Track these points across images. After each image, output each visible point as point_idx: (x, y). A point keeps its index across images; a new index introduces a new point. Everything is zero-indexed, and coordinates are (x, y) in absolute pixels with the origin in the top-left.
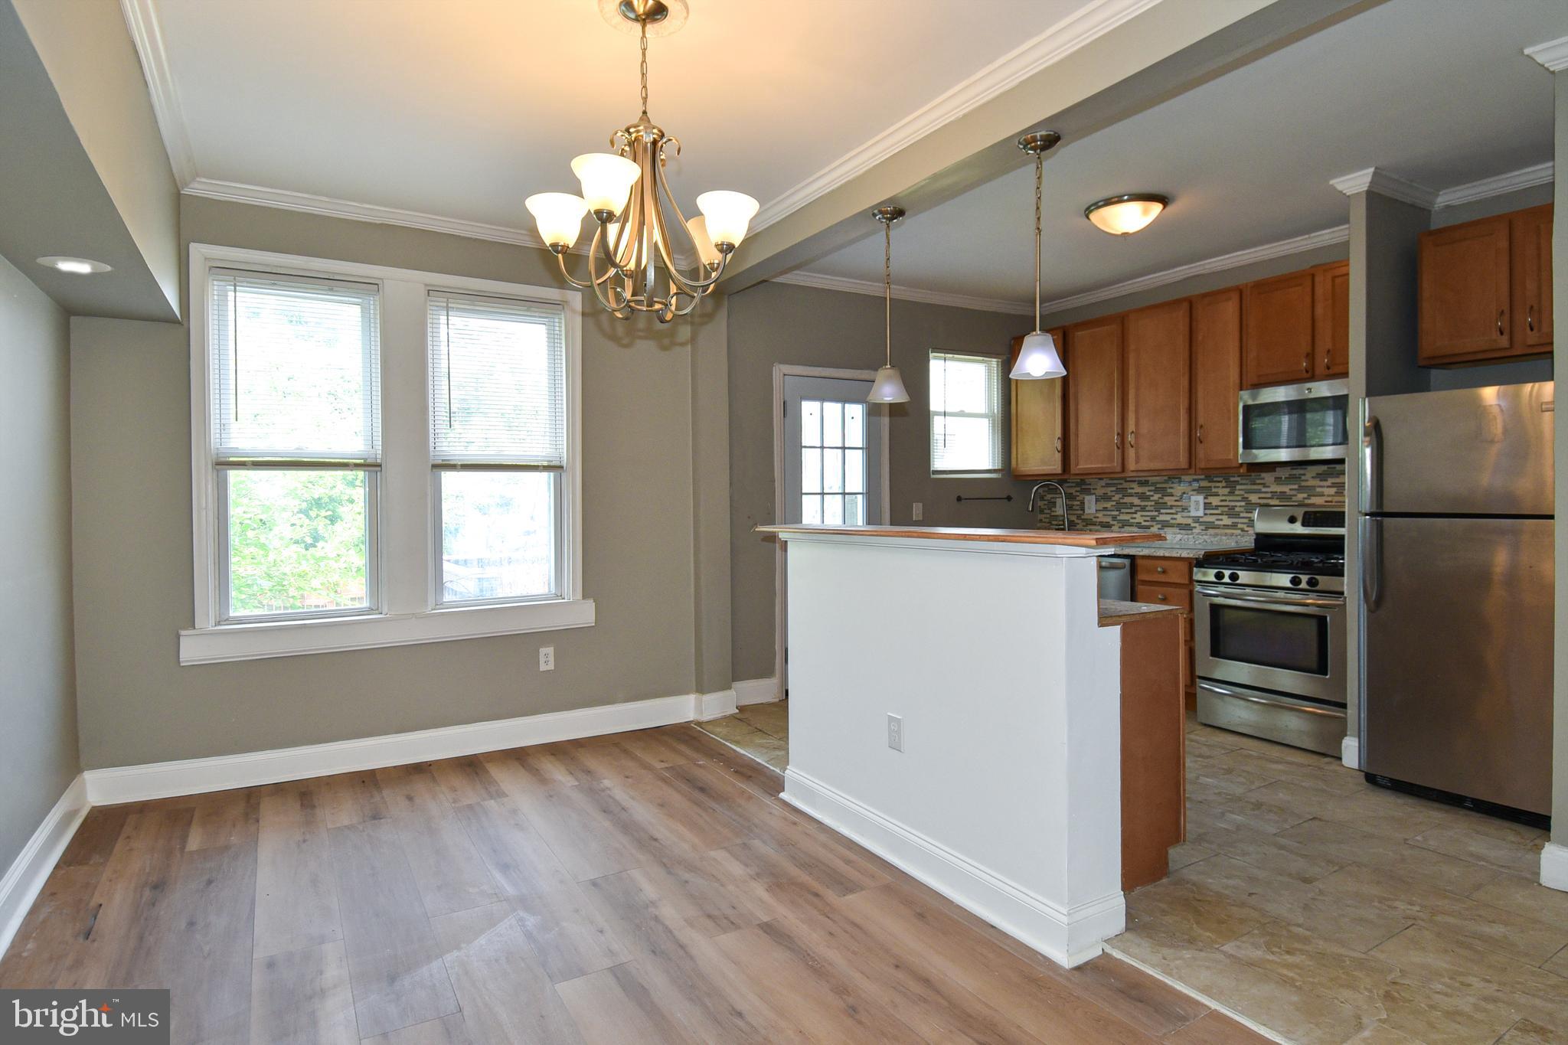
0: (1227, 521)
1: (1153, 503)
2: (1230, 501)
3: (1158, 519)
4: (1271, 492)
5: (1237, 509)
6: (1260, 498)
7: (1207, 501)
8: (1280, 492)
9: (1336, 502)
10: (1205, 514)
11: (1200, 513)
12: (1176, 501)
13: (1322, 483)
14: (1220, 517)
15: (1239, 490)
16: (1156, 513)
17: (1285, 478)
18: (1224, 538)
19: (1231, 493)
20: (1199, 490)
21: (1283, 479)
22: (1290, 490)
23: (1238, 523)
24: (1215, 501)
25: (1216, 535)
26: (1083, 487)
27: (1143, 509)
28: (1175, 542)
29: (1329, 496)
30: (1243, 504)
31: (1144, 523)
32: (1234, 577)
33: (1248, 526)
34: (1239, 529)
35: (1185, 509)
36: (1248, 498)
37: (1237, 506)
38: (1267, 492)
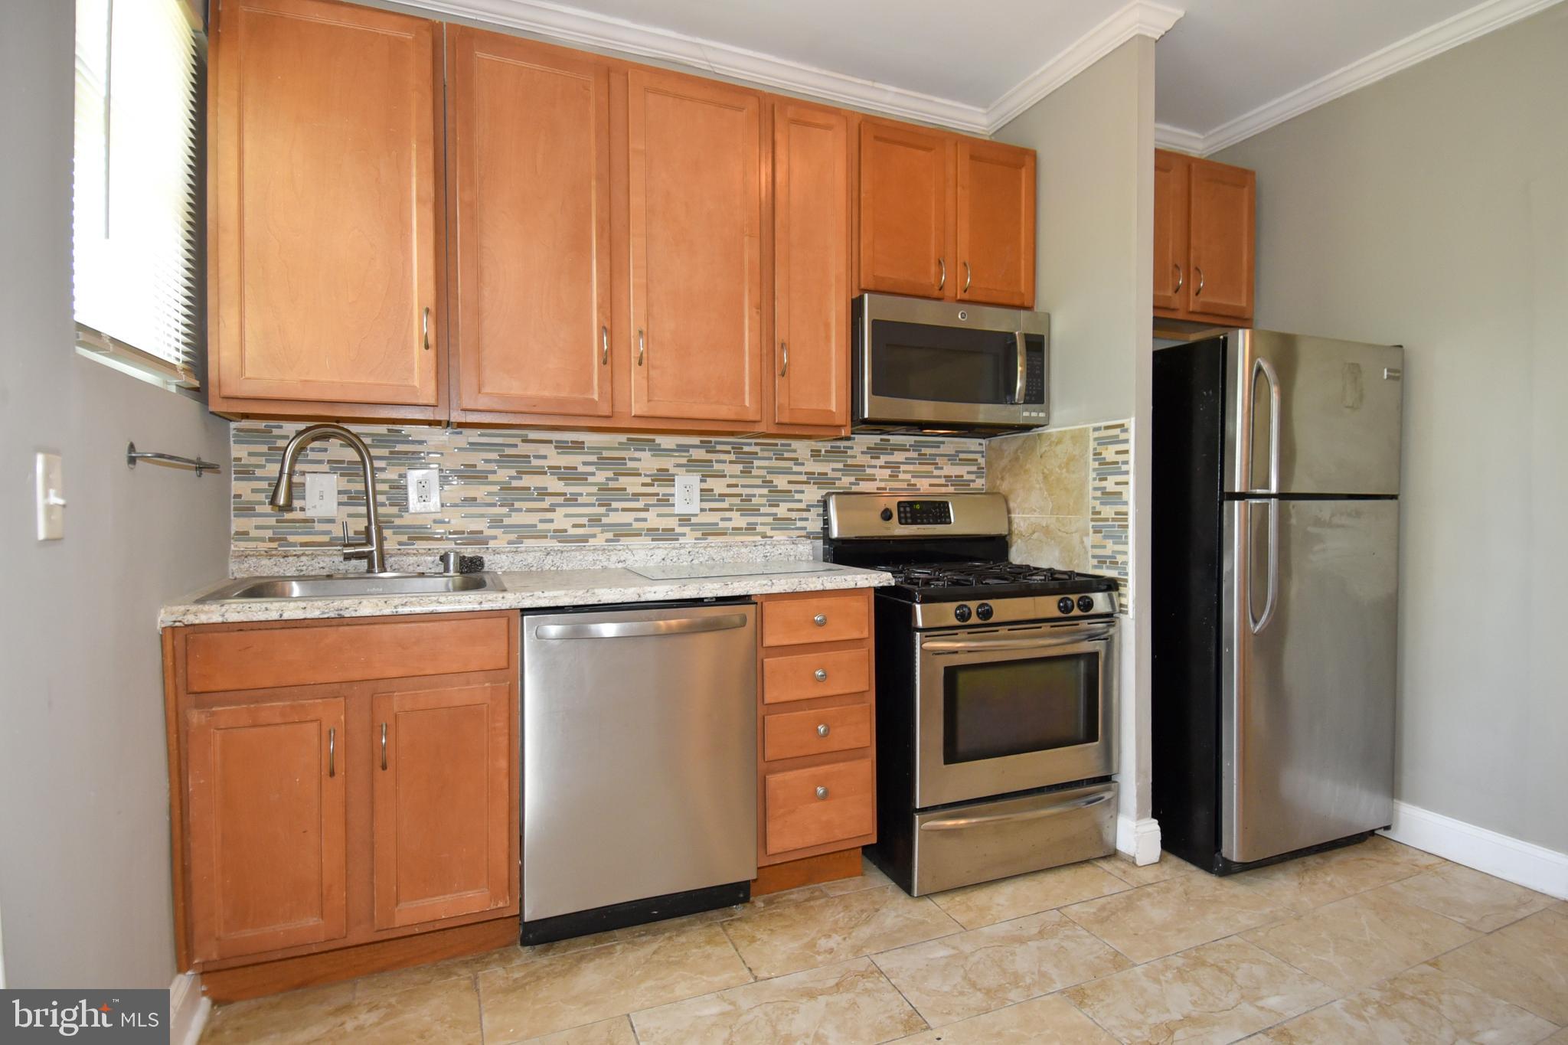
0: (739, 521)
1: (594, 489)
2: (742, 486)
3: (605, 520)
4: (806, 473)
5: (755, 501)
6: (790, 482)
7: (705, 486)
8: (819, 474)
9: (889, 489)
10: (702, 510)
11: (694, 507)
12: (644, 485)
13: (874, 462)
14: (727, 514)
15: (758, 468)
16: (603, 510)
17: (826, 451)
18: (743, 550)
19: (746, 472)
20: (692, 465)
21: (823, 452)
22: (833, 470)
23: (756, 524)
24: (718, 486)
25: (728, 547)
26: (399, 448)
27: (572, 500)
28: (651, 564)
29: (881, 480)
30: (765, 491)
31: (572, 531)
32: (986, 614)
33: (772, 529)
34: (758, 534)
35: (665, 501)
36: (772, 482)
37: (754, 496)
38: (800, 473)
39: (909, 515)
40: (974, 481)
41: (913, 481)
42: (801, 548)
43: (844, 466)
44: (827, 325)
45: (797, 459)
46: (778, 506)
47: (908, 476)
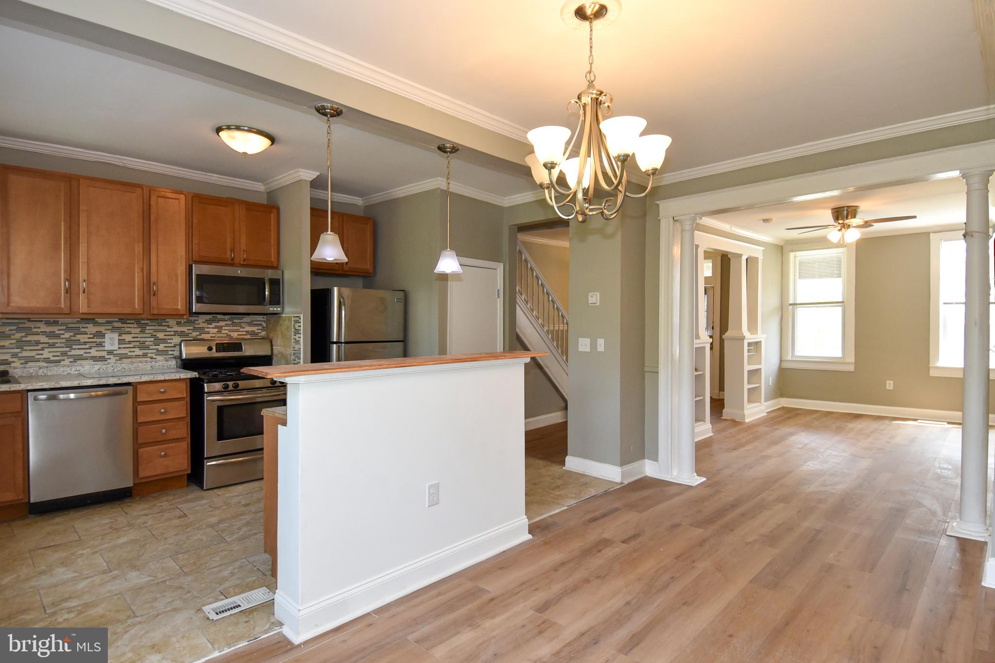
0: (138, 352)
1: (64, 341)
2: (140, 338)
3: (69, 353)
4: (174, 331)
5: (146, 343)
6: (165, 335)
7: (121, 338)
8: (180, 331)
9: (217, 337)
10: (119, 348)
11: (116, 347)
12: (89, 338)
13: (209, 326)
14: (133, 350)
15: (148, 330)
16: (68, 349)
17: (185, 322)
18: (140, 364)
19: (142, 332)
20: (114, 329)
21: (183, 322)
22: (188, 330)
23: (148, 353)
24: (128, 338)
25: (132, 363)
27: (52, 345)
28: (92, 371)
29: (213, 333)
30: (152, 339)
31: (52, 358)
33: (156, 355)
34: (149, 357)
35: (100, 345)
36: (156, 335)
37: (147, 341)
38: (171, 331)
39: (221, 348)
40: (260, 333)
41: (229, 333)
42: (170, 363)
43: (194, 328)
44: (177, 276)
45: (169, 326)
46: (159, 345)
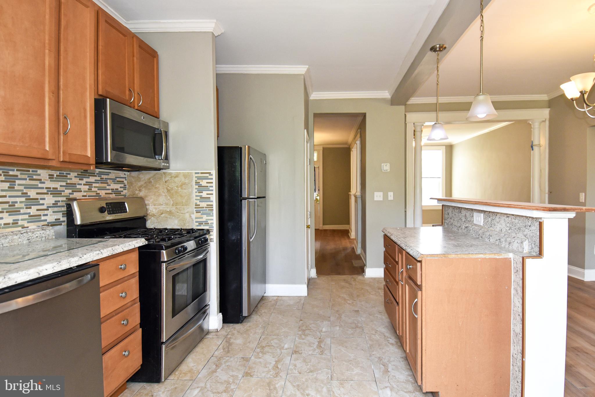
0: (8, 219)
2: (9, 197)
4: (46, 188)
5: (17, 206)
6: (37, 194)
8: (53, 188)
9: (89, 196)
13: (80, 182)
15: (19, 185)
17: (57, 176)
19: (11, 188)
21: (55, 176)
22: (61, 186)
23: (18, 220)
29: (85, 191)
30: (23, 199)
33: (28, 223)
34: (19, 226)
36: (27, 194)
37: (17, 202)
38: (43, 188)
39: (111, 209)
41: (98, 192)
42: (48, 232)
43: (66, 184)
44: (85, 110)
45: (41, 180)
46: (31, 208)
47: (96, 189)
